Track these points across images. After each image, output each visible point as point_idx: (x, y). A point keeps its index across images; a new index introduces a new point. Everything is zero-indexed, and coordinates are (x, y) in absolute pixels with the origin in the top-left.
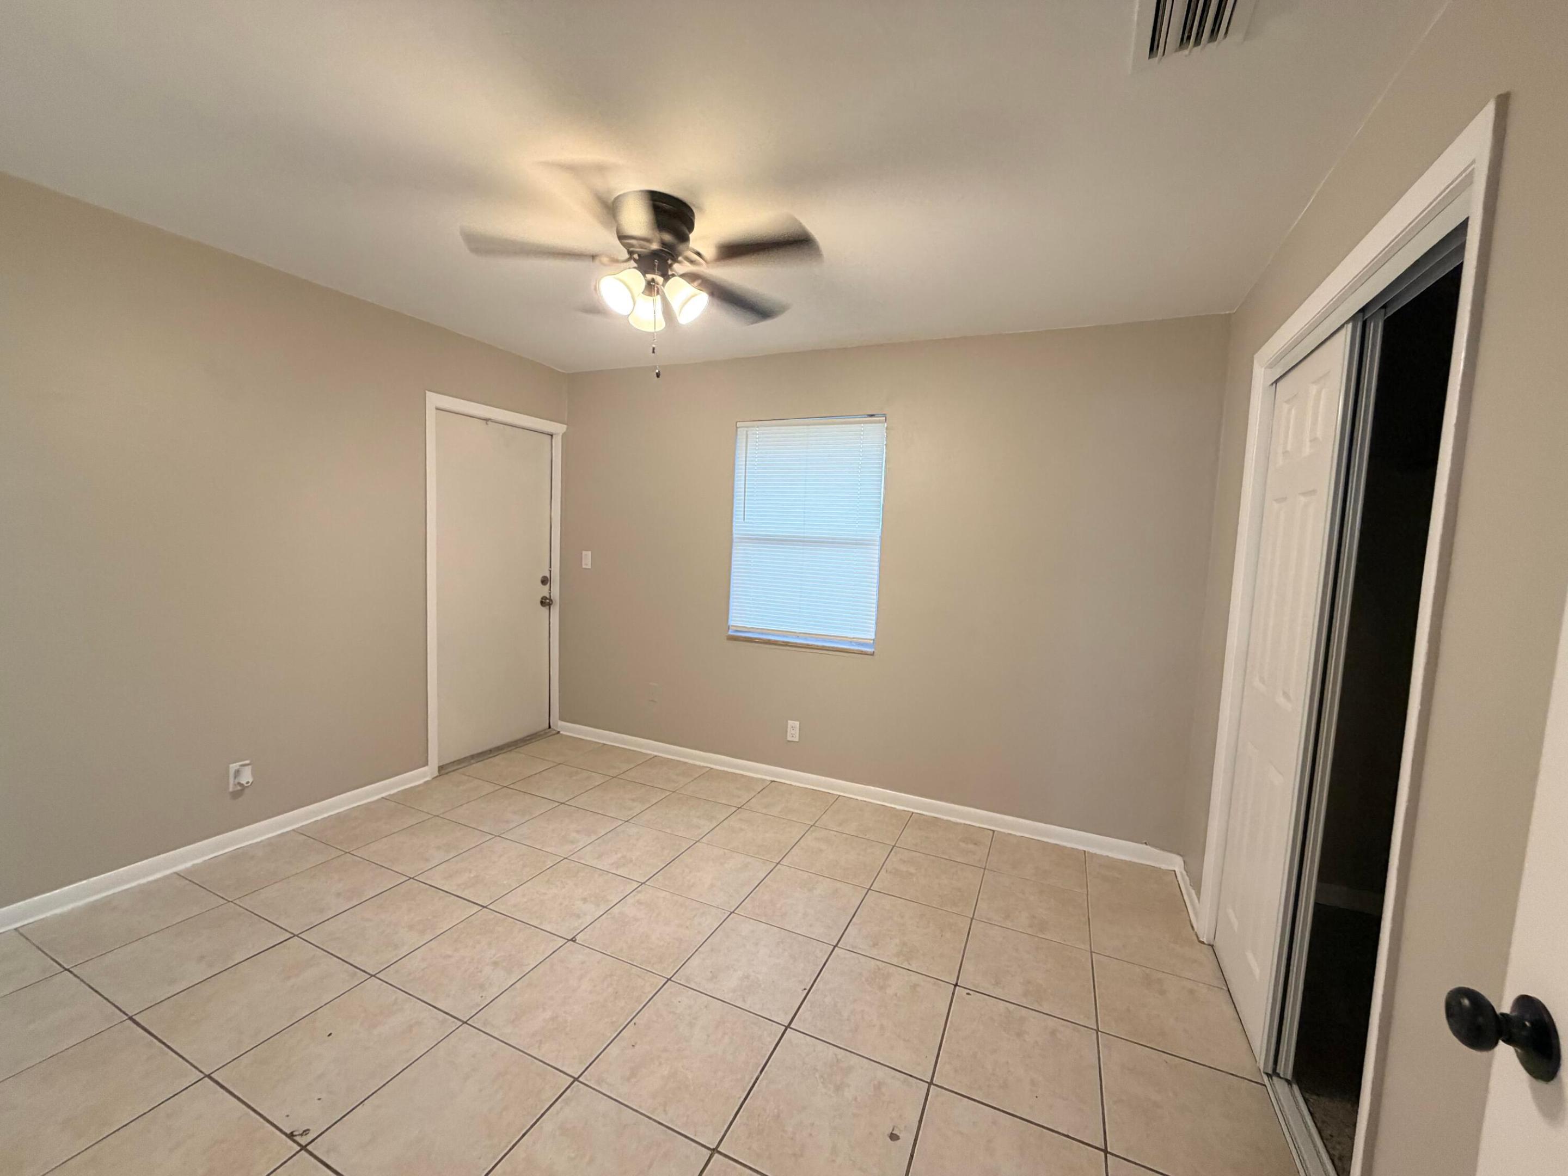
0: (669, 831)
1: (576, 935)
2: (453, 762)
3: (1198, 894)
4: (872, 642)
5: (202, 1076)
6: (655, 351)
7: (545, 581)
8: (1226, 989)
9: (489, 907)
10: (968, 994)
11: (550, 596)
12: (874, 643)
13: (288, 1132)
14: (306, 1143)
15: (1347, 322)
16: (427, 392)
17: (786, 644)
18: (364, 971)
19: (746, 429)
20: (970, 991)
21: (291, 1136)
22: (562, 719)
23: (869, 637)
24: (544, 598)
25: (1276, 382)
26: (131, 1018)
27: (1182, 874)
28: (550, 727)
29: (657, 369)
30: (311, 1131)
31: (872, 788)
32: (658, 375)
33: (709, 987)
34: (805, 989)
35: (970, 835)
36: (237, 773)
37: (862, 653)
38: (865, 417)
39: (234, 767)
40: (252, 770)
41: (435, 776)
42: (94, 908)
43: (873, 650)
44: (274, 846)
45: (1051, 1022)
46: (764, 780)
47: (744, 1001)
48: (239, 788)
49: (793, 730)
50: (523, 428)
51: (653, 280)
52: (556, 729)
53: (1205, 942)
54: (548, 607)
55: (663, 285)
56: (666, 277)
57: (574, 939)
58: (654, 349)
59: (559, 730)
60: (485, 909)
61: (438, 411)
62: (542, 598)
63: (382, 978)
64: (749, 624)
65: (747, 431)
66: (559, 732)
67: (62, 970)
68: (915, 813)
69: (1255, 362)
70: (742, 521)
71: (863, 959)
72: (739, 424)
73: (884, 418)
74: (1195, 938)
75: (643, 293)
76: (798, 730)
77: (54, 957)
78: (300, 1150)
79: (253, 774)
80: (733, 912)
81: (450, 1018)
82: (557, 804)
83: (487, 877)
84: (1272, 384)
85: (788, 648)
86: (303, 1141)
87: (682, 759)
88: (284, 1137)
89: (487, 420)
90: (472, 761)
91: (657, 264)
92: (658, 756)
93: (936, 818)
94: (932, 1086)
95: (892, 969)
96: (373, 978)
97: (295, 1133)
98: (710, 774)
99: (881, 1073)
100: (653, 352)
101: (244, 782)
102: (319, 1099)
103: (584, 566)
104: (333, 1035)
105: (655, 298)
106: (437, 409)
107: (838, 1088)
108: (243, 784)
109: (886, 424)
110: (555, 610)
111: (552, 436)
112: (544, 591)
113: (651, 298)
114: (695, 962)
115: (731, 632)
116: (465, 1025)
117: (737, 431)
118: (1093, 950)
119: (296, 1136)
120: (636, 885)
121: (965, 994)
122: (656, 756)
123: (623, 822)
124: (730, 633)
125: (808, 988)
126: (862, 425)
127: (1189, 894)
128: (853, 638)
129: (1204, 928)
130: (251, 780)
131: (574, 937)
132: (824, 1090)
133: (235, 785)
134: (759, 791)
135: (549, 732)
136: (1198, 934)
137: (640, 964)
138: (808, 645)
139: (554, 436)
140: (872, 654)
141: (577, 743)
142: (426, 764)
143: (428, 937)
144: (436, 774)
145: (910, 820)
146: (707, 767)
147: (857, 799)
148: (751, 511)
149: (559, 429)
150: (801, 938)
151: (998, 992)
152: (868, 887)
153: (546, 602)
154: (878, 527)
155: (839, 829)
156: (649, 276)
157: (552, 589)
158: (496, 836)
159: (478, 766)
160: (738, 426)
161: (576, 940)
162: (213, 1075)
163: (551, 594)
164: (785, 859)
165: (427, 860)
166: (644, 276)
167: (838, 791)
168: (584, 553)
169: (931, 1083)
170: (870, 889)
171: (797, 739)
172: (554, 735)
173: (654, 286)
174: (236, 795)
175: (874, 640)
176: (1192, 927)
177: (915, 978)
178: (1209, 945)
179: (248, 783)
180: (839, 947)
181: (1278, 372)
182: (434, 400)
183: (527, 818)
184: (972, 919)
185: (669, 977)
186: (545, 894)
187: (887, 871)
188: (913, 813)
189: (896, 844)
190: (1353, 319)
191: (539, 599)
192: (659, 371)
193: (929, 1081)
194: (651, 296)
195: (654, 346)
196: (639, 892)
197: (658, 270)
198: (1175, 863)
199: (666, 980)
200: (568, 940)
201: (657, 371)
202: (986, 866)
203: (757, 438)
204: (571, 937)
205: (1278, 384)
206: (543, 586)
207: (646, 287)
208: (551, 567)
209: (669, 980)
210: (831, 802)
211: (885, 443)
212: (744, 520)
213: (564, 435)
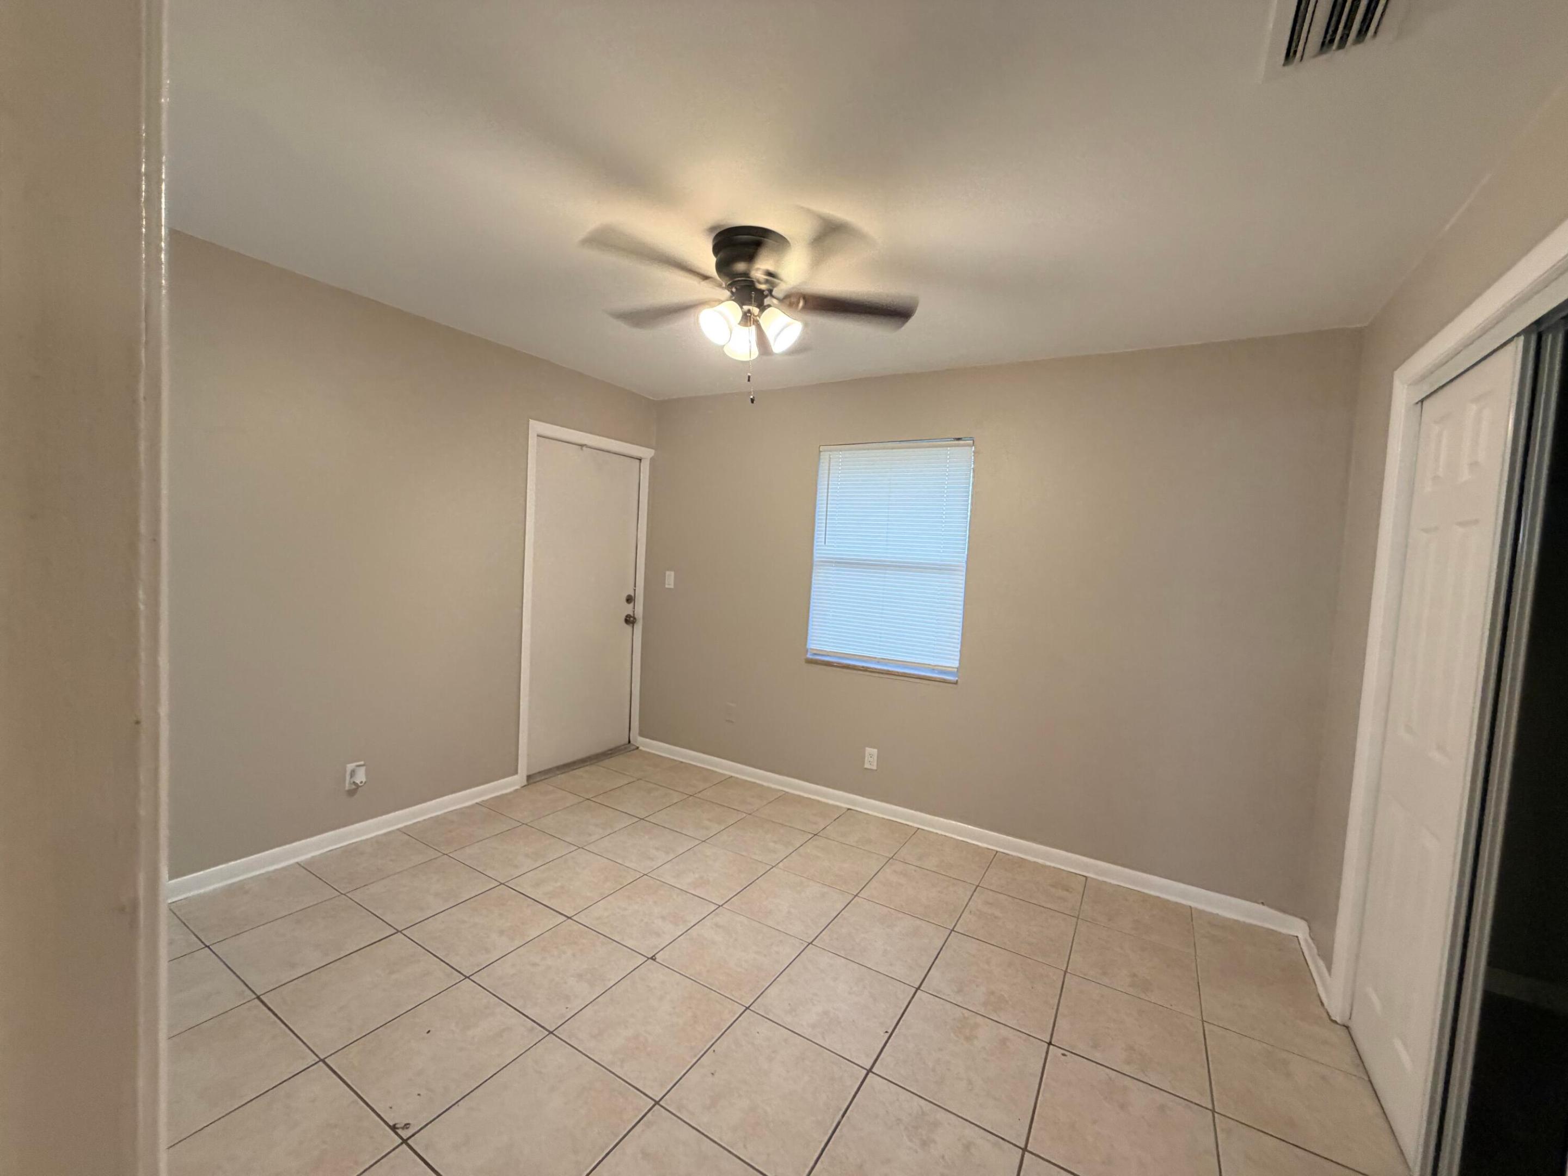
0: (744, 853)
1: (656, 954)
2: (539, 773)
3: (1329, 969)
4: (956, 670)
5: (318, 1060)
6: (751, 379)
7: (630, 599)
8: (1366, 1079)
9: (574, 918)
10: (1064, 1055)
11: (634, 614)
12: (957, 671)
13: (391, 1124)
14: (408, 1136)
15: (1518, 335)
16: (531, 421)
17: (865, 669)
18: (459, 972)
19: (829, 453)
20: (1066, 1052)
21: (394, 1128)
22: (642, 734)
23: (953, 666)
24: (628, 616)
25: (1422, 401)
26: (258, 998)
27: (1306, 941)
28: (629, 742)
29: (751, 395)
30: (411, 1127)
31: (954, 822)
32: (752, 401)
33: (788, 1020)
34: (886, 1032)
35: (1061, 880)
36: (353, 773)
37: (945, 681)
38: (951, 441)
39: (350, 767)
40: (366, 771)
41: (523, 785)
42: (231, 891)
43: (957, 679)
44: (381, 844)
45: (1160, 1098)
46: (838, 807)
47: (824, 1038)
48: (354, 787)
49: (871, 757)
50: (615, 453)
51: (749, 311)
52: (636, 744)
53: (1339, 1021)
54: (631, 625)
55: (759, 316)
56: (762, 307)
57: (654, 958)
58: (749, 377)
59: (638, 745)
60: (569, 920)
61: (539, 437)
62: (627, 616)
63: (475, 980)
64: (827, 647)
65: (830, 455)
66: (638, 748)
67: (203, 946)
68: (1000, 852)
69: (1395, 377)
70: (823, 544)
71: (948, 1006)
72: (822, 448)
73: (972, 442)
74: (1325, 1015)
75: (739, 324)
76: (876, 758)
77: (196, 933)
78: (402, 1144)
79: (367, 774)
80: (811, 943)
81: (538, 1026)
82: (637, 819)
83: (571, 887)
84: (1417, 403)
85: (867, 673)
86: (405, 1134)
87: (758, 782)
88: (387, 1128)
89: (582, 446)
90: (558, 772)
91: (753, 295)
92: (734, 777)
93: (1022, 858)
94: (1026, 1153)
95: (980, 1020)
96: (467, 979)
97: (397, 1126)
98: (784, 798)
99: (970, 1132)
100: (749, 380)
101: (358, 782)
102: (419, 1095)
103: (667, 586)
104: (431, 1032)
105: (750, 328)
106: (538, 436)
107: (924, 1144)
108: (357, 784)
109: (973, 447)
110: (639, 627)
111: (640, 460)
112: (628, 609)
113: (747, 328)
114: (773, 991)
115: (811, 655)
116: (551, 1035)
117: (820, 455)
118: (1204, 1019)
119: (398, 1128)
120: (714, 907)
121: (1060, 1055)
122: (732, 777)
123: (700, 842)
124: (809, 656)
125: (890, 1031)
126: (949, 448)
127: (1316, 966)
128: (935, 666)
129: (1336, 1006)
130: (364, 780)
131: (654, 956)
132: (909, 1144)
133: (350, 783)
134: (836, 817)
135: (627, 747)
136: (1329, 1011)
137: (719, 989)
138: (888, 671)
139: (642, 460)
140: (956, 683)
141: (656, 761)
142: (516, 772)
143: (517, 943)
144: (525, 783)
145: (994, 859)
146: (782, 791)
147: (937, 833)
148: (833, 535)
149: (647, 453)
150: (881, 977)
151: (1097, 1056)
152: (951, 928)
153: (630, 620)
154: (964, 553)
155: (918, 864)
156: (746, 308)
157: (636, 608)
158: (579, 848)
159: (561, 778)
160: (821, 450)
161: (656, 958)
162: (326, 1060)
163: (635, 612)
164: (862, 891)
165: (516, 867)
166: (742, 308)
167: (917, 823)
168: (667, 573)
169: (1025, 1150)
170: (953, 930)
171: (875, 768)
172: (634, 750)
173: (750, 316)
174: (351, 793)
175: (957, 668)
176: (1322, 1004)
177: (1004, 1032)
178: (1344, 1026)
179: (361, 782)
180: (921, 990)
181: (1427, 390)
182: (537, 427)
183: (609, 831)
184: (1066, 972)
185: (747, 1006)
186: (625, 909)
187: (971, 912)
188: (997, 852)
189: (979, 884)
190: (1526, 332)
191: (623, 617)
192: (754, 397)
193: (1023, 1146)
194: (747, 326)
195: (749, 374)
196: (717, 915)
197: (754, 302)
198: (1297, 928)
199: (745, 1008)
200: (648, 958)
201: (752, 397)
202: (1079, 915)
203: (840, 462)
204: (652, 955)
205: (1424, 403)
206: (628, 605)
207: (742, 318)
208: (635, 587)
209: (747, 1008)
210: (912, 835)
211: (972, 466)
212: (825, 543)
213: (652, 460)
